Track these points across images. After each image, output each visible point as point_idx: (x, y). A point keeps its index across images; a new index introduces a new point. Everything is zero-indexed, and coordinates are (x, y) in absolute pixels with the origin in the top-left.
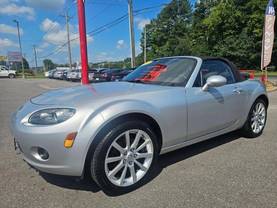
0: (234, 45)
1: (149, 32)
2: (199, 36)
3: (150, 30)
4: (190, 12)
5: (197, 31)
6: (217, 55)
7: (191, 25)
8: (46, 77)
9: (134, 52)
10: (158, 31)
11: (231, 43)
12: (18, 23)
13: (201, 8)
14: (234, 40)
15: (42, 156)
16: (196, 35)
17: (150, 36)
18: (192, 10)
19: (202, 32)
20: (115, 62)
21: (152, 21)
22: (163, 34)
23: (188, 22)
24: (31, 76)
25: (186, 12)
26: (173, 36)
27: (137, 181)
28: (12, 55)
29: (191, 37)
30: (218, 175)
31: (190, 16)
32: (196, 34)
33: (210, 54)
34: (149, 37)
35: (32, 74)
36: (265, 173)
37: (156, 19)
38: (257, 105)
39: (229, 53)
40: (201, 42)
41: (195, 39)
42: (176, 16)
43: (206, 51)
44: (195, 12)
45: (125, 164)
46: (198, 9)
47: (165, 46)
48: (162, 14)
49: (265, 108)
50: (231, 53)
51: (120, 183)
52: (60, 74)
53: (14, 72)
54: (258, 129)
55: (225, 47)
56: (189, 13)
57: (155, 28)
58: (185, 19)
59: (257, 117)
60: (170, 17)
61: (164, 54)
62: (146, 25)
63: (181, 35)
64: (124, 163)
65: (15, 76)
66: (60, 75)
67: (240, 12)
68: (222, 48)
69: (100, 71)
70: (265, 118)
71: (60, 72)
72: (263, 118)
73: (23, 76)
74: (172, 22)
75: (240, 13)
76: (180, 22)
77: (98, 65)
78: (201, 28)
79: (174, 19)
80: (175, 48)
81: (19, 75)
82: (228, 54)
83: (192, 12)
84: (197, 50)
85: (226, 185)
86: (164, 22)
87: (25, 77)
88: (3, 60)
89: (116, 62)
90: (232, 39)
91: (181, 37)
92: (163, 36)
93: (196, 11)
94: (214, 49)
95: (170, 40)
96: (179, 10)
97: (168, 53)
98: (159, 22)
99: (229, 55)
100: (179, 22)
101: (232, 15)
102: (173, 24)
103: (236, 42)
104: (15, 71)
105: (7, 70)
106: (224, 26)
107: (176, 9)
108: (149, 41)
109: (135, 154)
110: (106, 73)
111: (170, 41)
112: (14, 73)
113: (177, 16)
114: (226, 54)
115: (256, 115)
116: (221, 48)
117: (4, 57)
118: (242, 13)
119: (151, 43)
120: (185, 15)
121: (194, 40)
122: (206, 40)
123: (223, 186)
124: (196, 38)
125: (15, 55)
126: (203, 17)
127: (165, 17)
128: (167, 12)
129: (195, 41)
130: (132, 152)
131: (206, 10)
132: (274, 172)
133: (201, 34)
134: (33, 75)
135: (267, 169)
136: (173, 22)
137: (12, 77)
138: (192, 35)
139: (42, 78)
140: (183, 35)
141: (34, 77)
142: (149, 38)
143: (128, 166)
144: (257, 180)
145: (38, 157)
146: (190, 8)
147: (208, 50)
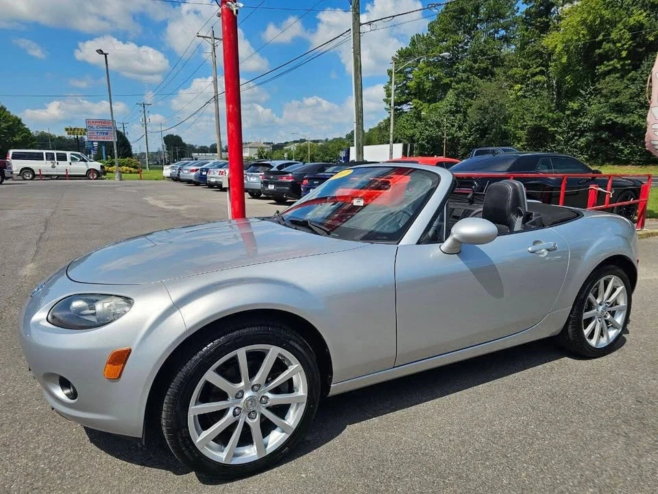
0: (623, 99)
1: (405, 68)
2: (534, 75)
3: (410, 62)
4: (513, 14)
5: (528, 62)
6: (580, 122)
7: (513, 47)
8: (164, 178)
9: (360, 120)
10: (428, 64)
11: (617, 93)
12: (106, 55)
13: (541, 5)
14: (623, 86)
15: (68, 391)
16: (526, 73)
17: (410, 78)
18: (518, 8)
19: (541, 65)
20: (324, 139)
21: (414, 41)
22: (439, 73)
23: (506, 40)
24: (135, 173)
25: (501, 16)
26: (464, 76)
27: (268, 453)
28: (95, 126)
29: (512, 77)
30: (460, 450)
31: (511, 25)
32: (524, 69)
33: (559, 120)
34: (407, 79)
35: (137, 170)
36: (576, 453)
37: (425, 35)
38: (602, 281)
39: (610, 119)
40: (538, 90)
41: (522, 84)
42: (475, 26)
43: (551, 114)
44: (524, 16)
45: (237, 417)
46: (532, 7)
47: (444, 103)
48: (440, 21)
49: (626, 286)
50: (616, 118)
51: (224, 457)
52: (193, 171)
53: (96, 165)
54: (605, 338)
55: (600, 103)
56: (509, 17)
57: (421, 58)
58: (498, 34)
59: (601, 308)
60: (460, 30)
61: (442, 121)
62: (399, 52)
63: (485, 73)
64: (235, 414)
65: (100, 174)
66: (193, 174)
67: (645, 11)
68: (593, 106)
69: (280, 167)
70: (625, 311)
71: (195, 168)
72: (621, 310)
73: (117, 175)
74: (466, 40)
75: (645, 14)
76: (485, 41)
77: (285, 148)
78: (539, 54)
79: (469, 34)
80: (471, 105)
81: (109, 172)
82: (607, 121)
83: (518, 14)
84: (526, 112)
85: (467, 476)
86: (444, 41)
87: (121, 176)
88: (79, 136)
89: (327, 140)
90: (618, 82)
91: (485, 79)
92: (439, 77)
93: (527, 13)
94: (568, 109)
95: (457, 86)
96: (482, 10)
97: (452, 118)
98: (432, 44)
99: (610, 123)
100: (483, 40)
101: (620, 21)
102: (468, 47)
103: (630, 91)
104: (101, 164)
105: (84, 160)
106: (600, 48)
107: (476, 9)
108: (406, 89)
109: (263, 397)
110: (291, 173)
111: (456, 89)
112: (98, 168)
113: (478, 26)
114: (601, 120)
115: (600, 304)
116: (589, 105)
117: (80, 131)
118: (648, 15)
119: (409, 94)
120: (499, 23)
121: (517, 87)
122: (550, 87)
123: (461, 477)
124: (523, 79)
125: (102, 128)
126: (545, 29)
127: (446, 29)
128: (453, 17)
129: (521, 89)
130: (256, 391)
131: (553, 9)
132: (599, 454)
133: (538, 70)
134: (138, 173)
135: (585, 443)
136: (468, 42)
137: (93, 176)
138: (515, 74)
139: (157, 179)
140: (493, 74)
141: (139, 175)
142: (404, 82)
143: (247, 421)
144: (548, 469)
145: (60, 393)
146: (512, 5)
147: (555, 110)
